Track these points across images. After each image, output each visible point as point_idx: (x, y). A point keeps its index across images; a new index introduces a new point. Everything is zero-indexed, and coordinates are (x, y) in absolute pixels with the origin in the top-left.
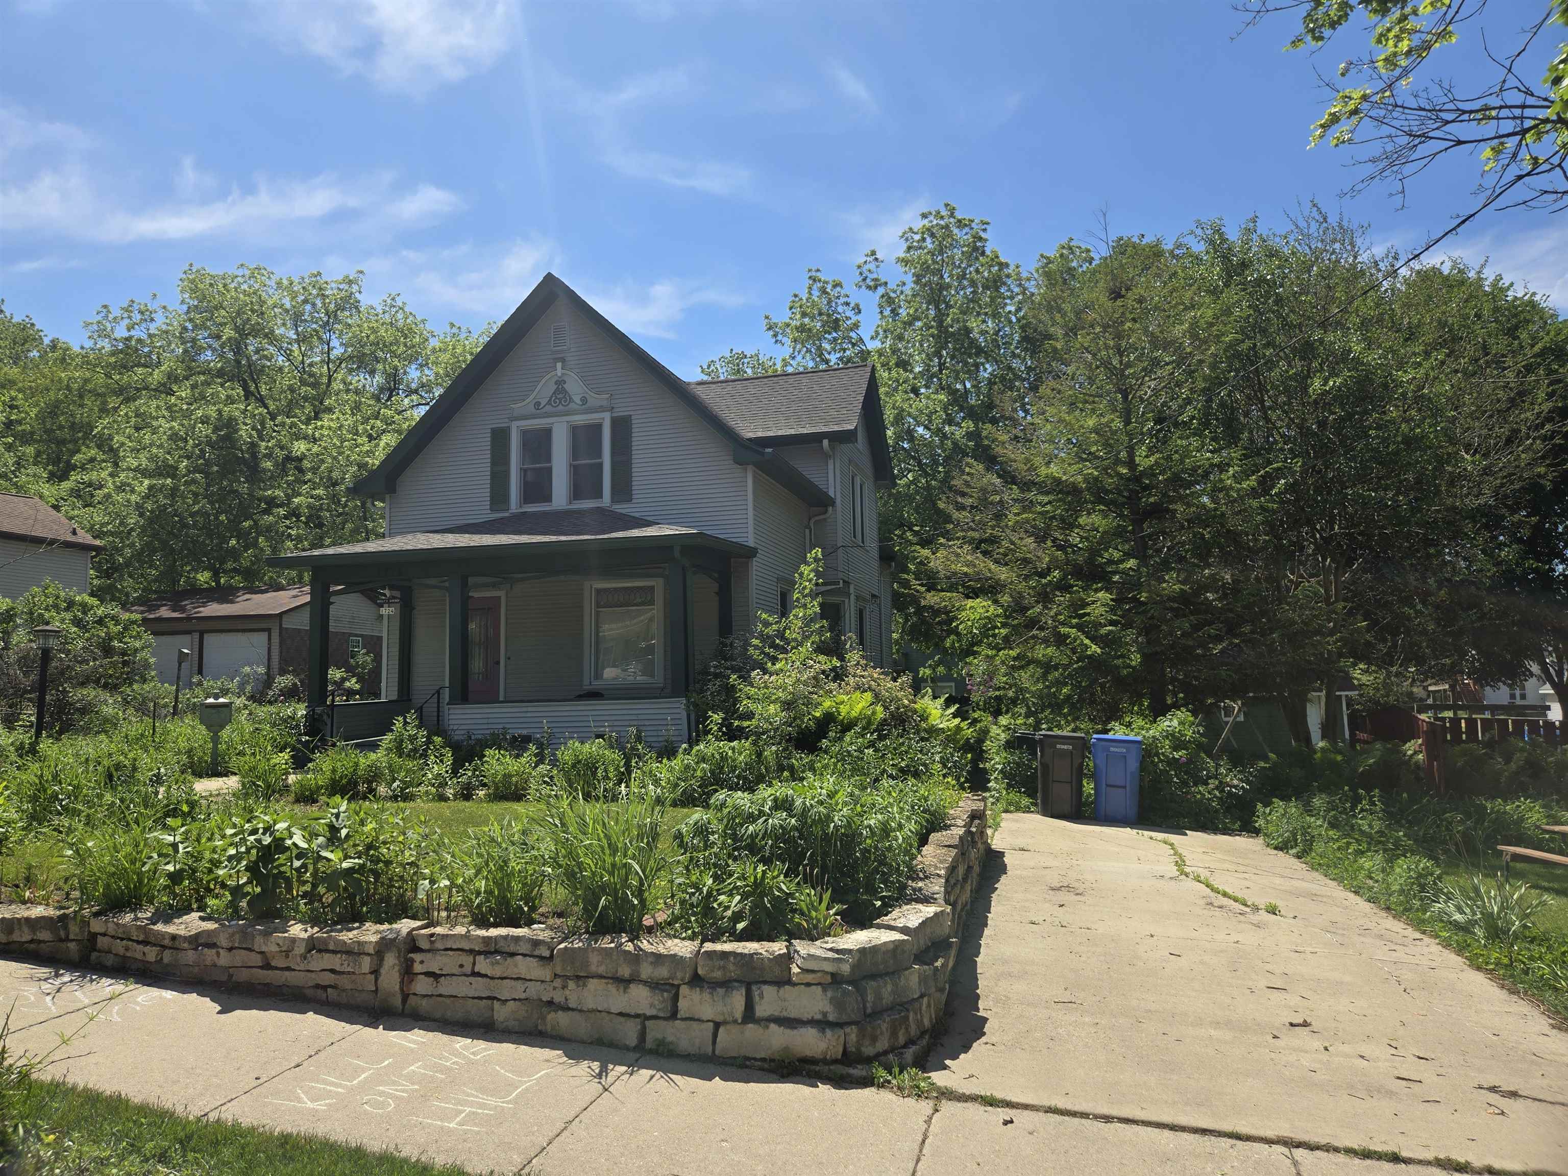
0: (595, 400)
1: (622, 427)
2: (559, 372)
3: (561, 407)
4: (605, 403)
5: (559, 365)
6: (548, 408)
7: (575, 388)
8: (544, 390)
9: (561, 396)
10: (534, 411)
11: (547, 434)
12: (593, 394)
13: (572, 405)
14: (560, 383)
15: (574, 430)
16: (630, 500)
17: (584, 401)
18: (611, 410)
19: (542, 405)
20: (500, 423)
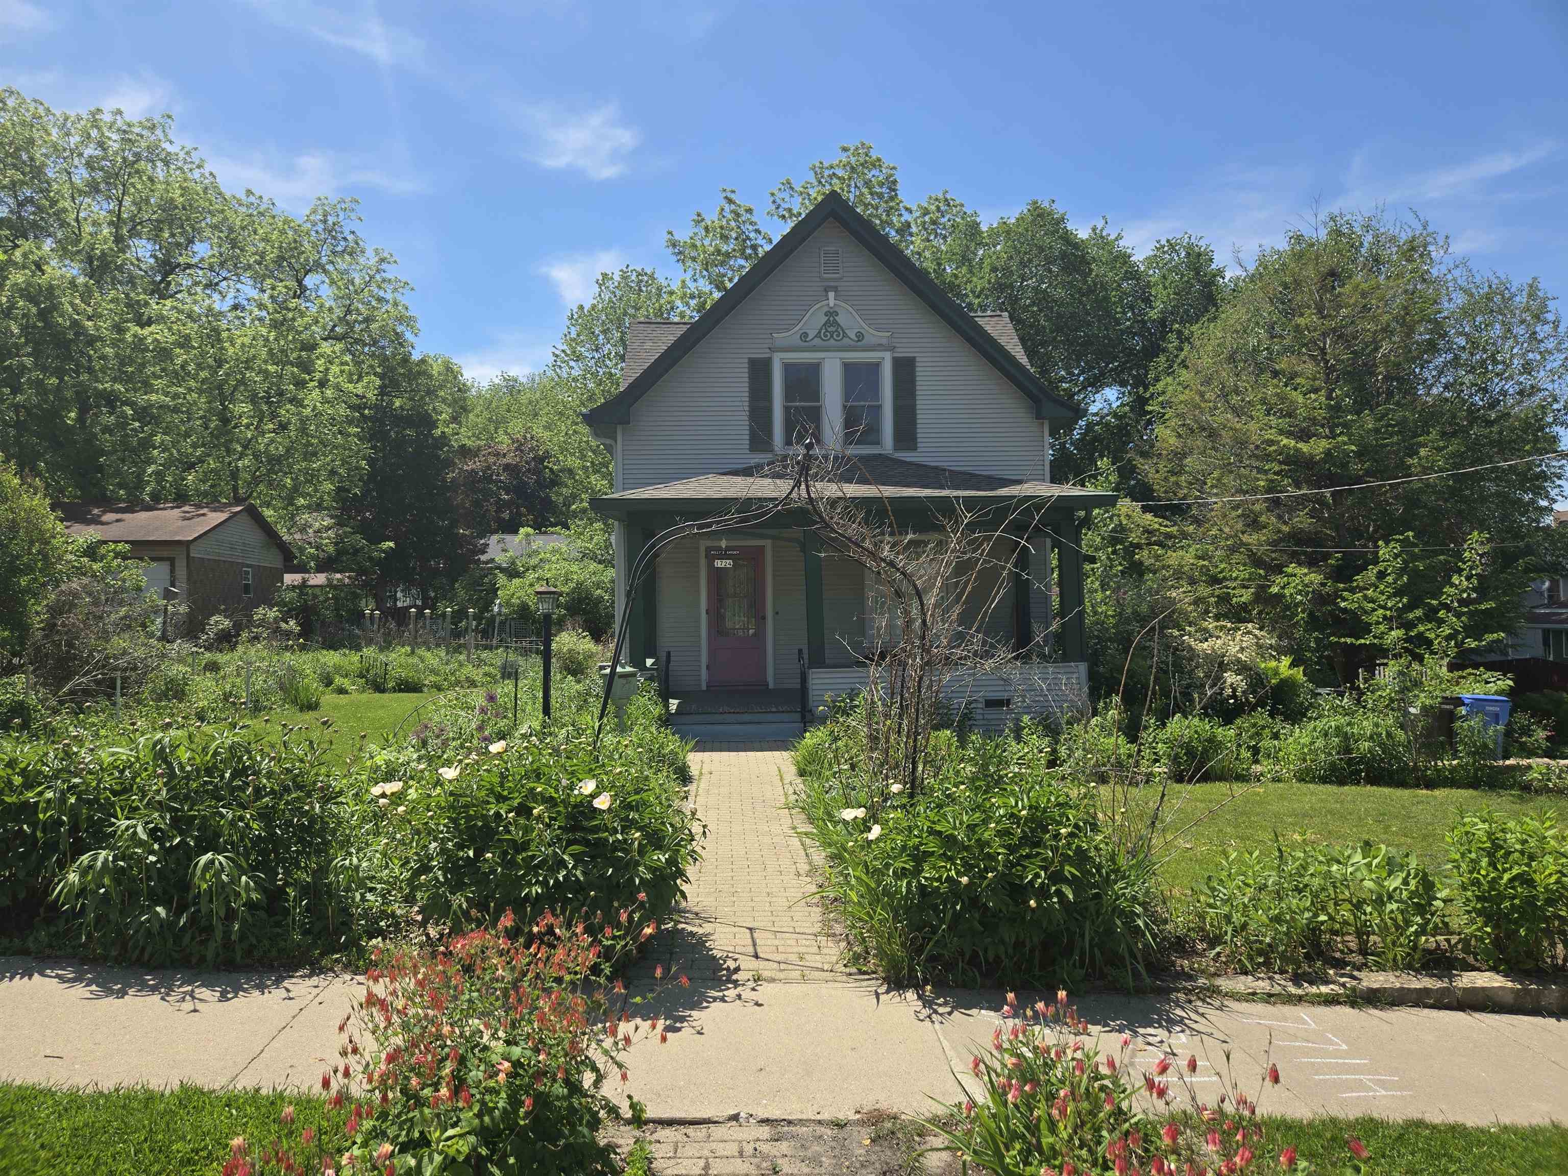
0: (873, 336)
1: (905, 370)
2: (832, 302)
3: (832, 341)
4: (884, 341)
5: (831, 295)
6: (817, 341)
7: (849, 320)
8: (814, 321)
9: (831, 329)
10: (800, 343)
11: (814, 369)
12: (871, 331)
13: (846, 340)
14: (831, 314)
15: (848, 368)
16: (915, 448)
17: (860, 336)
18: (892, 349)
19: (810, 337)
20: (761, 354)
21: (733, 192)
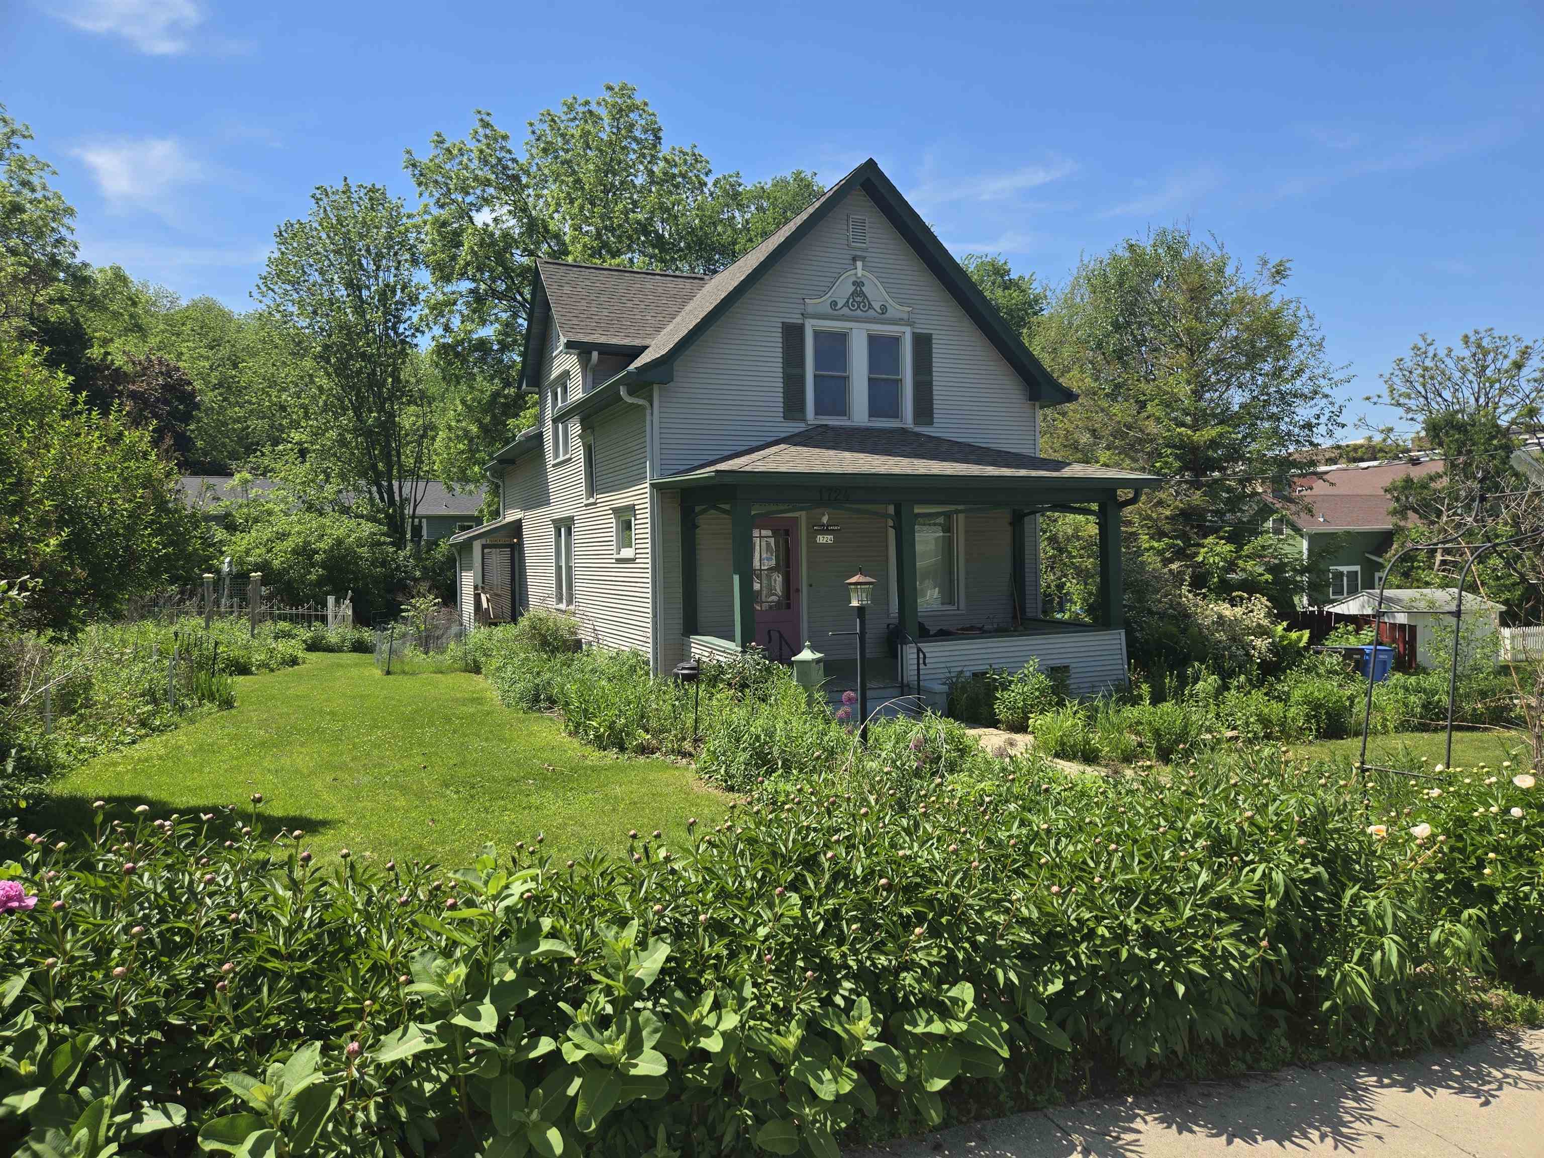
0: (895, 310)
1: (923, 344)
2: (860, 272)
3: (859, 311)
4: (905, 316)
5: (859, 264)
6: (846, 311)
7: (876, 292)
8: (843, 290)
9: (858, 299)
10: (830, 311)
11: (842, 338)
12: (894, 304)
13: (871, 312)
14: (858, 284)
15: (873, 340)
16: (931, 423)
17: (884, 309)
18: (910, 323)
19: (839, 306)
20: (796, 319)
21: (488, 114)
